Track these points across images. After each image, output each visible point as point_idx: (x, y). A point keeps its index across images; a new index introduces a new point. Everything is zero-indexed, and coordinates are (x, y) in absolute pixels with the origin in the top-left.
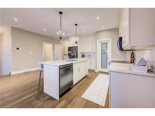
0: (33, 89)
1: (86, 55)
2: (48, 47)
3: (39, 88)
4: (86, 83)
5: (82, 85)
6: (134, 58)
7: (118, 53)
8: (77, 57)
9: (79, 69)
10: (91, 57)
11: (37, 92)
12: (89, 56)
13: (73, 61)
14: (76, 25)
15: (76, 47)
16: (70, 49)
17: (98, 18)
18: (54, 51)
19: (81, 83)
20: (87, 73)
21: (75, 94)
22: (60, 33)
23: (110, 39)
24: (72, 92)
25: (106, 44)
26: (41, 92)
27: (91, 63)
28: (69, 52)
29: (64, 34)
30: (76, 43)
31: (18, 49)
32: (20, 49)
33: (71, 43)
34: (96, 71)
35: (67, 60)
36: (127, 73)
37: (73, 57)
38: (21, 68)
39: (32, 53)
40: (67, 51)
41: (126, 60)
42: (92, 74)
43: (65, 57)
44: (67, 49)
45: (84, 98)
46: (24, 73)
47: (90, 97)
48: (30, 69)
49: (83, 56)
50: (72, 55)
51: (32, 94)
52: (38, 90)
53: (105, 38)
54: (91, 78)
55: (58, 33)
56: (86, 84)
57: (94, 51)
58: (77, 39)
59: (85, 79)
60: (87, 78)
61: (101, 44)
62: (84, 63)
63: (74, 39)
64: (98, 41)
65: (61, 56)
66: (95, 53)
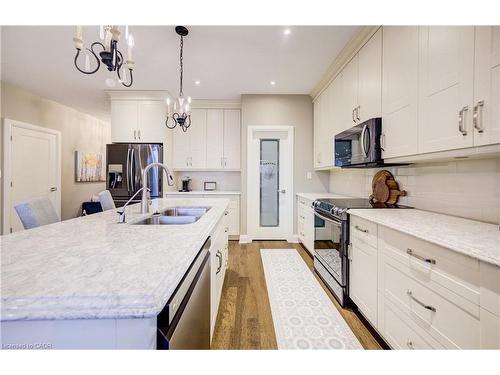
1: (197, 182)
4: (247, 315)
7: (309, 175)
8: (160, 189)
10: (216, 189)
12: (210, 186)
14: (182, 32)
23: (290, 129)
30: (181, 122)
34: (244, 239)
49: (186, 186)
53: (272, 120)
56: (253, 322)
57: (233, 166)
59: (231, 292)
61: (259, 141)
63: (168, 101)
64: (250, 128)
65: (53, 189)
66: (240, 172)
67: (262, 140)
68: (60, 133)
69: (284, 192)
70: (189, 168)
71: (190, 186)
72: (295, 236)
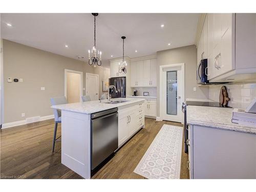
0: (40, 157)
1: (141, 91)
2: (74, 78)
3: (53, 155)
4: (141, 143)
5: (133, 146)
6: (227, 97)
7: (195, 89)
8: (125, 95)
9: (129, 117)
10: (148, 95)
11: (48, 164)
13: (118, 102)
14: (123, 38)
15: (123, 79)
16: (112, 81)
17: (162, 26)
18: (84, 86)
19: (133, 142)
20: (143, 124)
21: (121, 166)
22: (94, 51)
23: (183, 65)
24: (117, 161)
25: (175, 72)
26: (55, 165)
27: (148, 107)
28: (112, 87)
29: (101, 53)
30: (123, 70)
31: (16, 80)
32: (21, 80)
33: (114, 71)
34: (158, 119)
35: (106, 101)
36: (229, 130)
37: (119, 95)
38: (23, 115)
39: (43, 89)
40: (108, 84)
41: (210, 101)
42: (152, 125)
43: (104, 95)
44: (107, 82)
45: (139, 174)
46: (29, 125)
47: (151, 171)
48: (39, 117)
49: (135, 94)
50: (116, 92)
51: (38, 169)
52: (50, 158)
53: (173, 62)
54: (149, 133)
55: (89, 51)
56: (142, 145)
57: (154, 85)
58: (125, 64)
59: (140, 135)
60: (143, 132)
62: (138, 106)
64: (161, 67)
66: (156, 88)
67: (167, 72)
68: (98, 76)
69: (179, 98)
70: (136, 86)
71: (137, 94)
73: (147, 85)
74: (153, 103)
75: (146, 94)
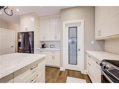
1: (48, 44)
7: (93, 42)
10: (54, 47)
23: (82, 21)
25: (76, 28)
49: (43, 46)
57: (58, 39)
61: (68, 28)
64: (64, 23)
65: (12, 47)
66: (60, 41)
67: (69, 28)
68: (14, 31)
69: (79, 50)
70: (44, 40)
72: (85, 71)
73: (53, 39)
74: (57, 54)
75: (52, 46)
